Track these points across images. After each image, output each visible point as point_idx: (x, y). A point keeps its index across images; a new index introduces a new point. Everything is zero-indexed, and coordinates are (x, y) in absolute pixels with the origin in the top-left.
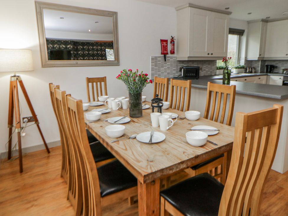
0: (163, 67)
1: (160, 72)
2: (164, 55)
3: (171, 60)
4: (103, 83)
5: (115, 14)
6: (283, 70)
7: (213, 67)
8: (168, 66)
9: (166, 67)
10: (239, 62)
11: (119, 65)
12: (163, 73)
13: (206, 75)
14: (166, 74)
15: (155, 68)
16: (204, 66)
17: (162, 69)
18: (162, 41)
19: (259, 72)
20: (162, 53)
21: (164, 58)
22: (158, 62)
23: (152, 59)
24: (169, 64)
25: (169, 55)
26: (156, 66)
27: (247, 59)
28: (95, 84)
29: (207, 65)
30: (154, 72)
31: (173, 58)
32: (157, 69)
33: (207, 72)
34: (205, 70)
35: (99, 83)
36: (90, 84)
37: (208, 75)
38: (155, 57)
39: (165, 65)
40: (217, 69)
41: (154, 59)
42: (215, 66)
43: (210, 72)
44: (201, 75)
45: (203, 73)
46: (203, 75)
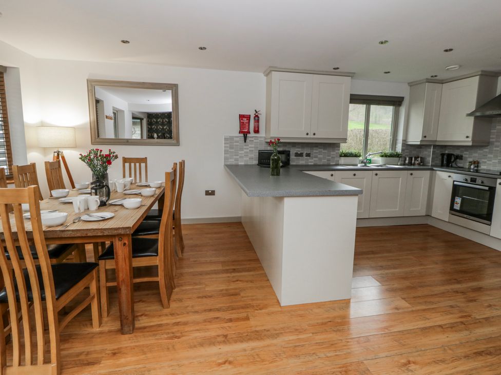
0: (242, 149)
1: (238, 155)
2: (244, 135)
3: (255, 141)
4: (143, 165)
5: (175, 86)
6: (470, 162)
7: (332, 153)
8: (250, 149)
9: (248, 150)
10: (395, 148)
11: (179, 145)
12: (243, 157)
13: (319, 163)
14: (248, 159)
15: (230, 150)
16: (314, 151)
17: (240, 152)
18: (241, 117)
19: (430, 165)
20: (240, 132)
21: (243, 138)
22: (235, 144)
23: (226, 139)
24: (253, 146)
25: (252, 134)
26: (231, 148)
27: (407, 142)
28: (133, 165)
29: (322, 150)
30: (228, 155)
31: (260, 139)
32: (233, 152)
33: (320, 159)
34: (316, 157)
35: (138, 165)
36: (127, 165)
37: (322, 163)
38: (230, 137)
39: (245, 147)
40: (341, 156)
41: (229, 140)
42: (337, 151)
43: (326, 160)
44: (310, 164)
45: (312, 160)
46: (312, 164)
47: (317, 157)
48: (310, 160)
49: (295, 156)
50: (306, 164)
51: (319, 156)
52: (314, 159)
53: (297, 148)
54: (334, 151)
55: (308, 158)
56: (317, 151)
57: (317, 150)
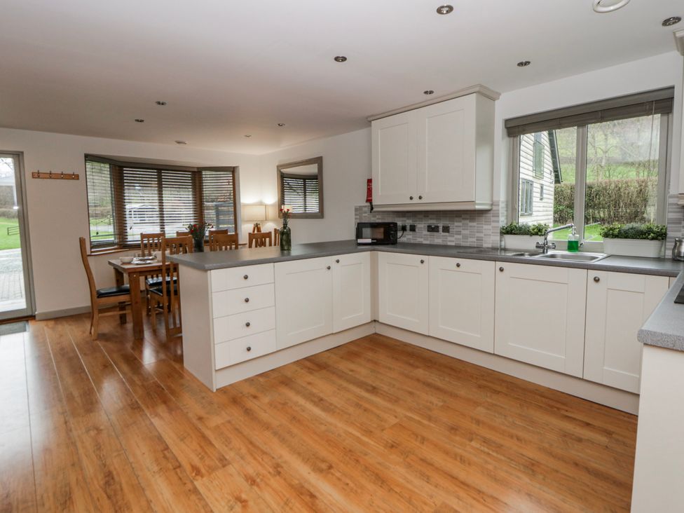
2: (370, 203)
5: (320, 159)
7: (485, 227)
11: (323, 218)
13: (463, 244)
16: (456, 224)
18: (368, 181)
20: (367, 201)
21: (370, 207)
23: (356, 210)
26: (361, 219)
29: (467, 222)
33: (465, 237)
37: (468, 244)
38: (359, 207)
41: (359, 210)
42: (494, 224)
43: (474, 240)
44: (449, 244)
45: (453, 239)
46: (453, 244)
47: (460, 234)
48: (449, 238)
49: (428, 231)
50: (445, 243)
51: (463, 232)
52: (456, 236)
53: (431, 219)
54: (488, 222)
55: (447, 234)
56: (460, 224)
57: (460, 222)
